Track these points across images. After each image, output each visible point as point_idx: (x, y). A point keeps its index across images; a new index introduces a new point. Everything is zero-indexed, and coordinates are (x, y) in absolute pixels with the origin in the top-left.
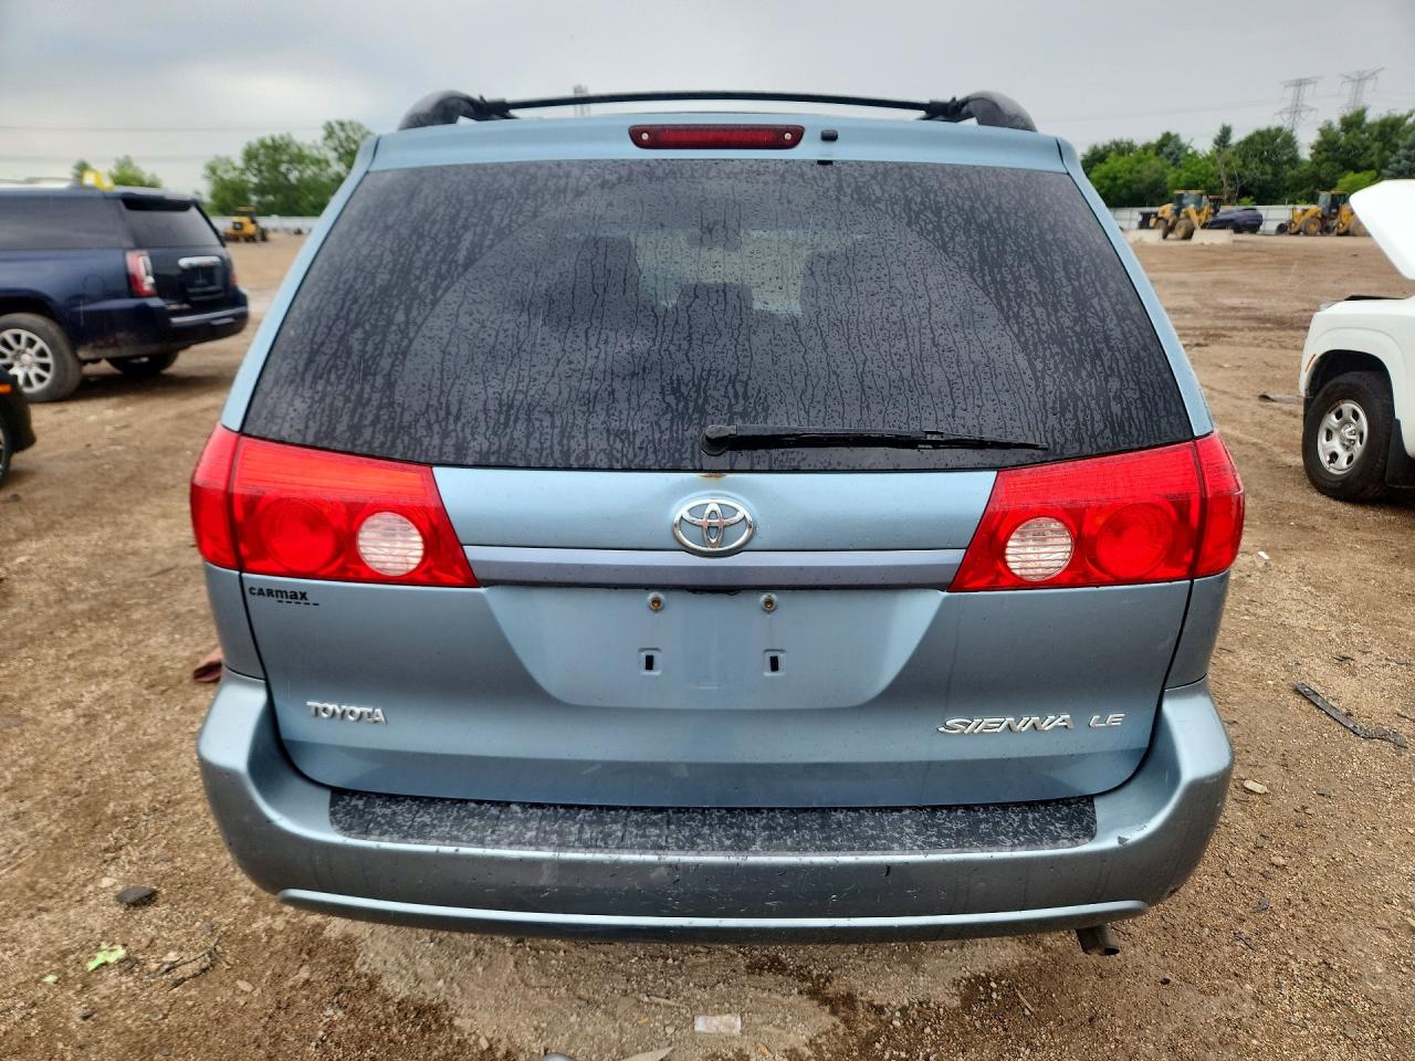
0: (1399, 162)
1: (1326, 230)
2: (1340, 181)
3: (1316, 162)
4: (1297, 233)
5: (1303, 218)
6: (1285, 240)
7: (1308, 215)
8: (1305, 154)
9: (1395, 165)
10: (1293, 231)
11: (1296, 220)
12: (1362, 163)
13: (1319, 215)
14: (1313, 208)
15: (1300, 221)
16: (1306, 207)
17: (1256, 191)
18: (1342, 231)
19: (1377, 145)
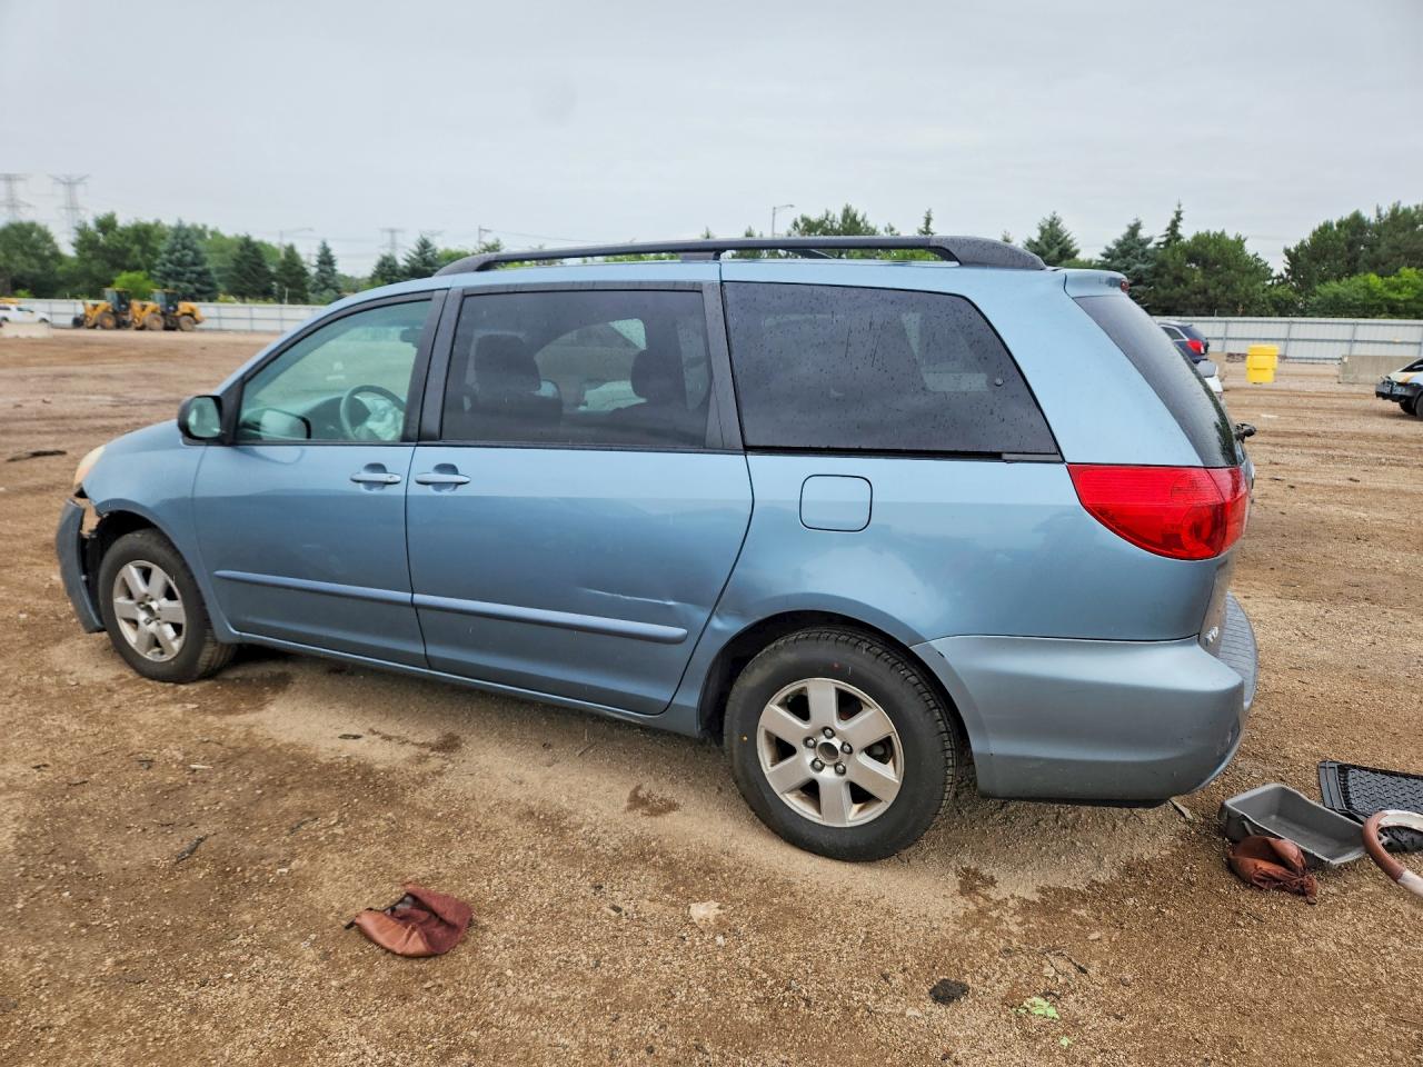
0: (164, 265)
1: (121, 325)
2: (117, 279)
3: (82, 259)
4: (94, 327)
5: (96, 313)
6: (83, 333)
7: (100, 310)
8: (69, 251)
9: (162, 268)
10: (91, 324)
11: (89, 314)
12: (127, 263)
13: (111, 310)
14: (102, 304)
15: (95, 315)
16: (96, 302)
17: (29, 284)
18: (139, 325)
19: (137, 248)
